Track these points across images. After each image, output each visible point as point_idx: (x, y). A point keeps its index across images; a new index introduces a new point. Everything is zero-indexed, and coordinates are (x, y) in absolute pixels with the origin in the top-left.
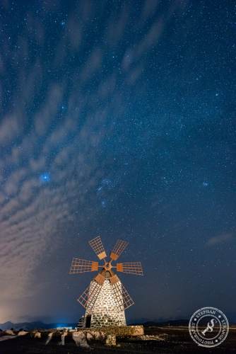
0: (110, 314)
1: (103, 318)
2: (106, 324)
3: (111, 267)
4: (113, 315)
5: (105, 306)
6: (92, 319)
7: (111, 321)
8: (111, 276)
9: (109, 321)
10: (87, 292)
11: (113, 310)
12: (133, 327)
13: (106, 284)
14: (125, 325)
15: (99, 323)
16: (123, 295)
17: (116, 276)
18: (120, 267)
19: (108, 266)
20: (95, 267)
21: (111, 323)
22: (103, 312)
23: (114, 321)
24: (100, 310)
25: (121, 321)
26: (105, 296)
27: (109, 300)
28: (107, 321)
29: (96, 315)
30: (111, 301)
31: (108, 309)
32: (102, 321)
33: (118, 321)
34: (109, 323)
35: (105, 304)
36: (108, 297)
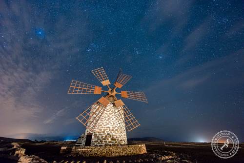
0: (114, 134)
1: (106, 137)
2: (109, 142)
3: (115, 93)
5: (108, 126)
6: (93, 137)
7: (115, 140)
8: (115, 100)
9: (112, 139)
10: (89, 111)
11: (117, 130)
13: (110, 107)
15: (101, 141)
17: (120, 100)
18: (124, 94)
19: (112, 91)
20: (98, 91)
21: (114, 141)
22: (105, 131)
23: (118, 140)
24: (103, 129)
25: (124, 140)
26: (108, 117)
27: (113, 121)
28: (110, 140)
29: (98, 134)
30: (115, 122)
31: (111, 129)
32: (105, 139)
33: (122, 140)
34: (112, 141)
35: (108, 124)
36: (111, 118)
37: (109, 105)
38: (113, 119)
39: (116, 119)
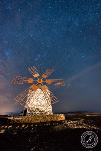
0: (41, 108)
1: (36, 110)
3: (42, 81)
4: (43, 108)
5: (37, 103)
6: (27, 111)
8: (42, 86)
11: (43, 105)
12: (57, 115)
13: (39, 91)
14: (52, 114)
15: (32, 113)
16: (51, 96)
17: (45, 86)
18: (49, 81)
19: (40, 81)
20: (30, 81)
21: (41, 113)
22: (35, 107)
23: (44, 112)
24: (34, 105)
25: (49, 112)
26: (38, 97)
27: (40, 99)
28: (38, 112)
29: (30, 108)
30: (42, 100)
31: (39, 105)
32: (35, 112)
33: (47, 112)
34: (40, 113)
35: (37, 102)
36: (39, 98)
37: (38, 89)
38: (41, 98)
39: (43, 98)
